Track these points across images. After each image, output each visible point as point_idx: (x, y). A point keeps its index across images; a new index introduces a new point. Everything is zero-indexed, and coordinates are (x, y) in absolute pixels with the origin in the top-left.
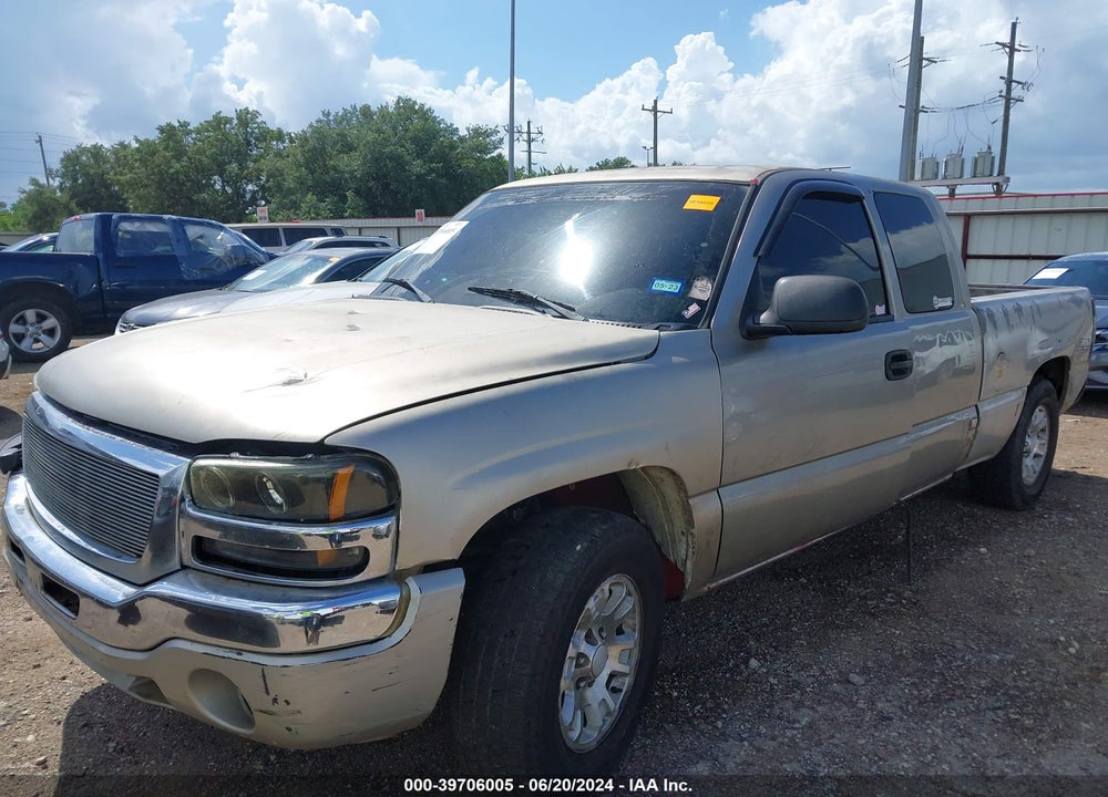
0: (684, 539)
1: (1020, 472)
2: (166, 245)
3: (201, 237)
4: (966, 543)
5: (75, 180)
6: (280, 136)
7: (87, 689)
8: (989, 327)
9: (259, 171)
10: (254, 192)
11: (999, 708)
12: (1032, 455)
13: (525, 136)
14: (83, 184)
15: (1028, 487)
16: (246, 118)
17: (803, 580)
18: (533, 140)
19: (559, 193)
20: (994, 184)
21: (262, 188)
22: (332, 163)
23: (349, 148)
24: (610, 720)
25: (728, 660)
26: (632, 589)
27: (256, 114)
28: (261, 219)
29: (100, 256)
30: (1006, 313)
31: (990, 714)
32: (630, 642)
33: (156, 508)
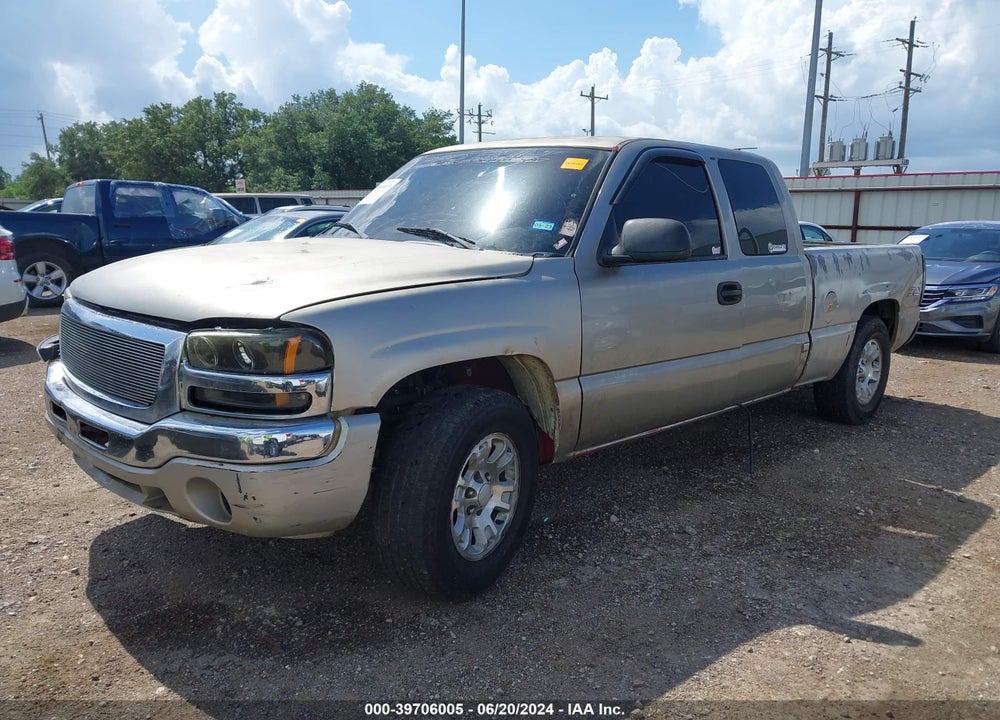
0: (553, 414)
1: (854, 393)
2: (157, 209)
3: (187, 202)
4: (804, 447)
5: (72, 154)
6: (255, 116)
7: (105, 529)
8: (819, 269)
9: (236, 147)
10: (232, 166)
11: (795, 549)
12: (867, 380)
13: (476, 119)
14: (79, 158)
15: (863, 406)
16: (223, 100)
17: (666, 468)
18: (483, 122)
19: (469, 157)
20: (894, 166)
21: (240, 162)
22: (301, 140)
23: (315, 128)
24: (494, 543)
25: (595, 517)
26: (511, 447)
27: (233, 96)
28: (239, 190)
29: (101, 217)
30: (836, 261)
31: (788, 553)
32: (510, 488)
33: (160, 379)
